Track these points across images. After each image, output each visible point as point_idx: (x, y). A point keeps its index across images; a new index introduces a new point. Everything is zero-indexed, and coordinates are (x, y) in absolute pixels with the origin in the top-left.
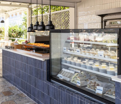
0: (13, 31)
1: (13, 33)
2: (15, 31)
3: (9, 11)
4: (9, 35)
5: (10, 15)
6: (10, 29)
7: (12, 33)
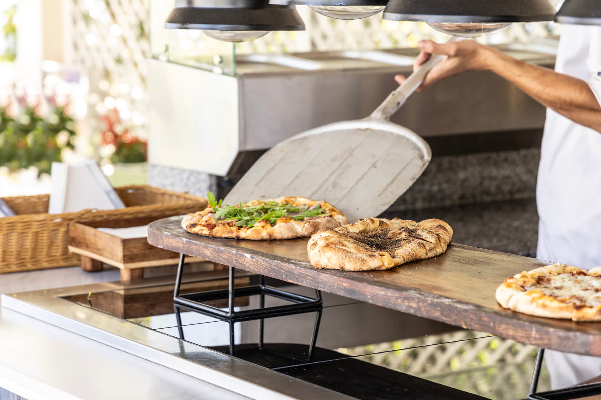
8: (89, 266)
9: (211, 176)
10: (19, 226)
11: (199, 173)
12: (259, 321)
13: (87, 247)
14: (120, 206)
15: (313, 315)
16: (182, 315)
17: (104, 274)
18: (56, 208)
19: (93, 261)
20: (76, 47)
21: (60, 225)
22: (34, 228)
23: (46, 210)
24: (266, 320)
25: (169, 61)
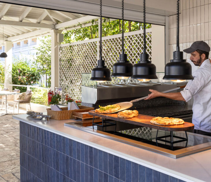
0: (21, 72)
1: (21, 77)
2: (24, 73)
3: (13, 36)
4: (13, 79)
5: (15, 43)
6: (14, 68)
7: (20, 75)
8: (76, 118)
9: (92, 104)
10: (65, 112)
11: (90, 104)
12: (105, 127)
13: (76, 115)
14: (79, 109)
15: (115, 126)
16: (94, 126)
17: (79, 120)
18: (69, 109)
19: (77, 118)
20: (60, 84)
21: (71, 112)
22: (67, 113)
23: (67, 110)
24: (107, 127)
25: (85, 86)
